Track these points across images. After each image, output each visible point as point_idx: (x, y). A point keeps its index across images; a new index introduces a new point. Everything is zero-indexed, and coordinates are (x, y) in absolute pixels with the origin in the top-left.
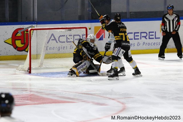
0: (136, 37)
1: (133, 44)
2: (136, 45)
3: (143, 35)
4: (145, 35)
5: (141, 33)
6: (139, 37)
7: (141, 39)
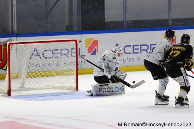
0: (135, 51)
1: (132, 59)
2: (135, 59)
3: (143, 48)
4: (146, 48)
5: (141, 45)
6: (139, 51)
7: (141, 53)
